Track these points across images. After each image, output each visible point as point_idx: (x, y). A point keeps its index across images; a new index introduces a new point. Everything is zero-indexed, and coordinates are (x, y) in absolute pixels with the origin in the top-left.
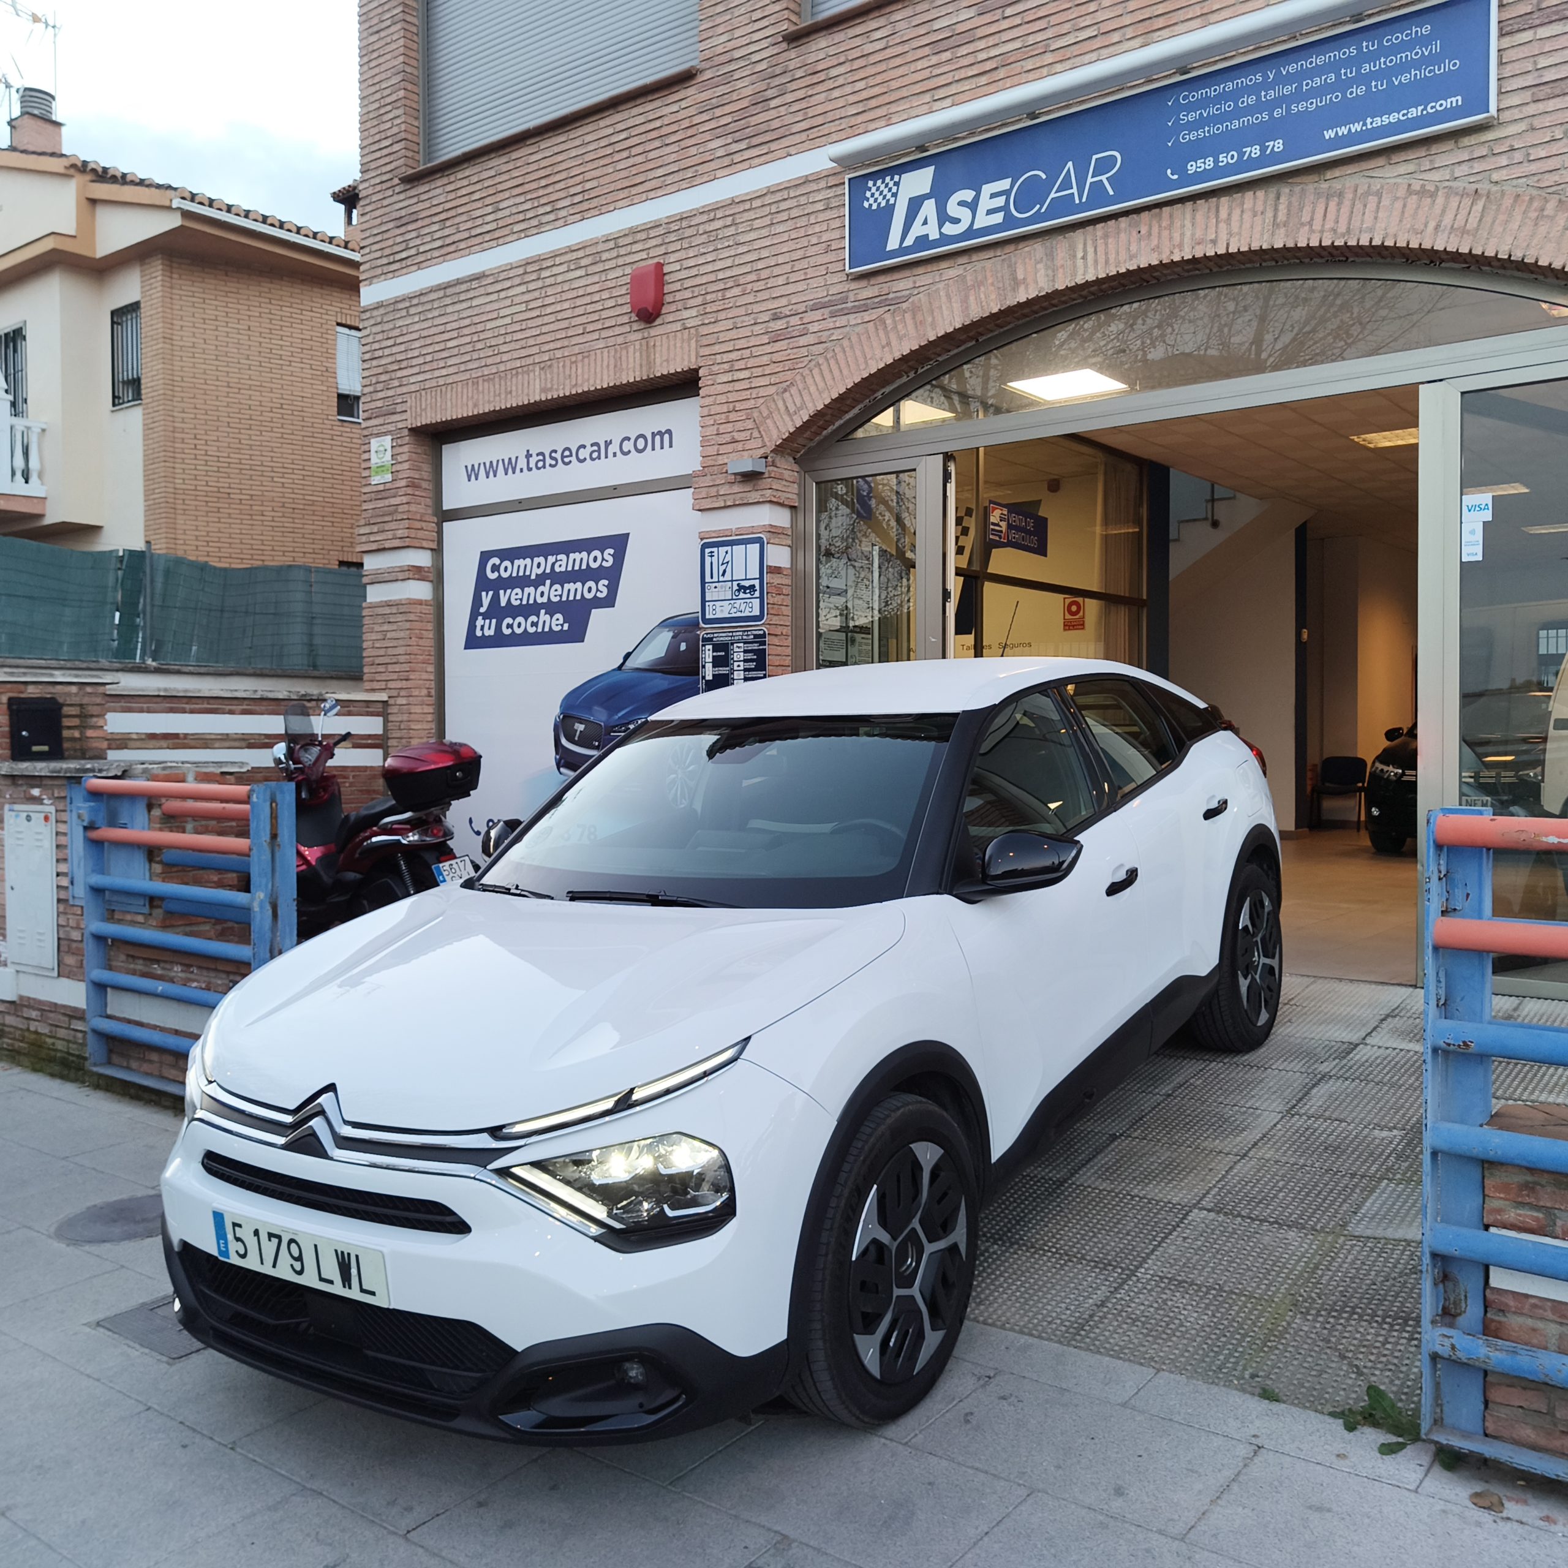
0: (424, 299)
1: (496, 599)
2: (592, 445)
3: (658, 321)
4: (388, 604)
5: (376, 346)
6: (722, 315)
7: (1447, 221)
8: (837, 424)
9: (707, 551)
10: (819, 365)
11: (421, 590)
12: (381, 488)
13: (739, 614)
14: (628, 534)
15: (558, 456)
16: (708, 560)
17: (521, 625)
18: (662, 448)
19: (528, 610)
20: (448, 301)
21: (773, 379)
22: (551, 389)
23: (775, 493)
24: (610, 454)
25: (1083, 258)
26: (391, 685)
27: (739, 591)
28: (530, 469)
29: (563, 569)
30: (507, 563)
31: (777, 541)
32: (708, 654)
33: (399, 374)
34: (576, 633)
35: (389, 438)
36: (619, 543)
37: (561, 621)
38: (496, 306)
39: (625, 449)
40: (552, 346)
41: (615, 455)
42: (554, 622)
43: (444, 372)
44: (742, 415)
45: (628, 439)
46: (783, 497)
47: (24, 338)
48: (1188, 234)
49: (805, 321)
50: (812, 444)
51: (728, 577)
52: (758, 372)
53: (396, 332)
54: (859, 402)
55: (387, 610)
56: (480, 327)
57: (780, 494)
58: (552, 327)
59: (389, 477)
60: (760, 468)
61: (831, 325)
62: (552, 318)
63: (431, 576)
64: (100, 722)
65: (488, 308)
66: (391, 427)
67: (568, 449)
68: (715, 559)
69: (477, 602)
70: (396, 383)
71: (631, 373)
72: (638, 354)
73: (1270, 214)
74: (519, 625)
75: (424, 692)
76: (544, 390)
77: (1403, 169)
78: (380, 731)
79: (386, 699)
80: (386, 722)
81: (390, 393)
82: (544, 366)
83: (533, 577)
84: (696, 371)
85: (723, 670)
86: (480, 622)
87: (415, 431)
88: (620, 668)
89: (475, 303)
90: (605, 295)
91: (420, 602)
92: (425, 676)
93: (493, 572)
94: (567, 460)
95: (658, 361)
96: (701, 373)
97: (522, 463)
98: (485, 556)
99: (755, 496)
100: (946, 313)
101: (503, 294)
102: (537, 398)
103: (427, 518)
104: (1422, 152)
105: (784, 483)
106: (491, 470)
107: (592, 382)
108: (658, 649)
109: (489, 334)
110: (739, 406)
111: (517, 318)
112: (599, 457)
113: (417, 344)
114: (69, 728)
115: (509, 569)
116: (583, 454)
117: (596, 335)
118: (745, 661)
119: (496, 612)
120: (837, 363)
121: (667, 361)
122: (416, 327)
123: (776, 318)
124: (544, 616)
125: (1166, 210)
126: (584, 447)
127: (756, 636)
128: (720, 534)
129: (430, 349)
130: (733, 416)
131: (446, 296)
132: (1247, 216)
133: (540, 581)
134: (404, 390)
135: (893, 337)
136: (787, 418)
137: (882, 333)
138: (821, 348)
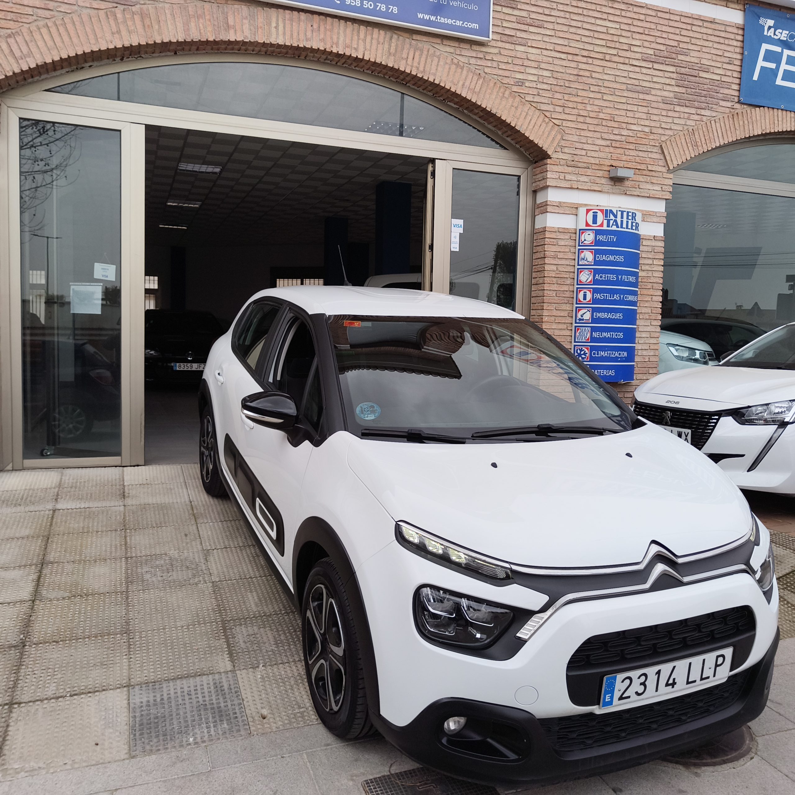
7: (467, 83)
8: (43, 77)
10: (46, 26)
25: (276, 27)
48: (341, 39)
50: (16, 86)
73: (386, 46)
77: (448, 49)
104: (456, 44)
120: (67, 31)
125: (329, 19)
132: (374, 42)
135: (122, 27)
136: (12, 60)
137: (112, 22)
138: (47, 14)
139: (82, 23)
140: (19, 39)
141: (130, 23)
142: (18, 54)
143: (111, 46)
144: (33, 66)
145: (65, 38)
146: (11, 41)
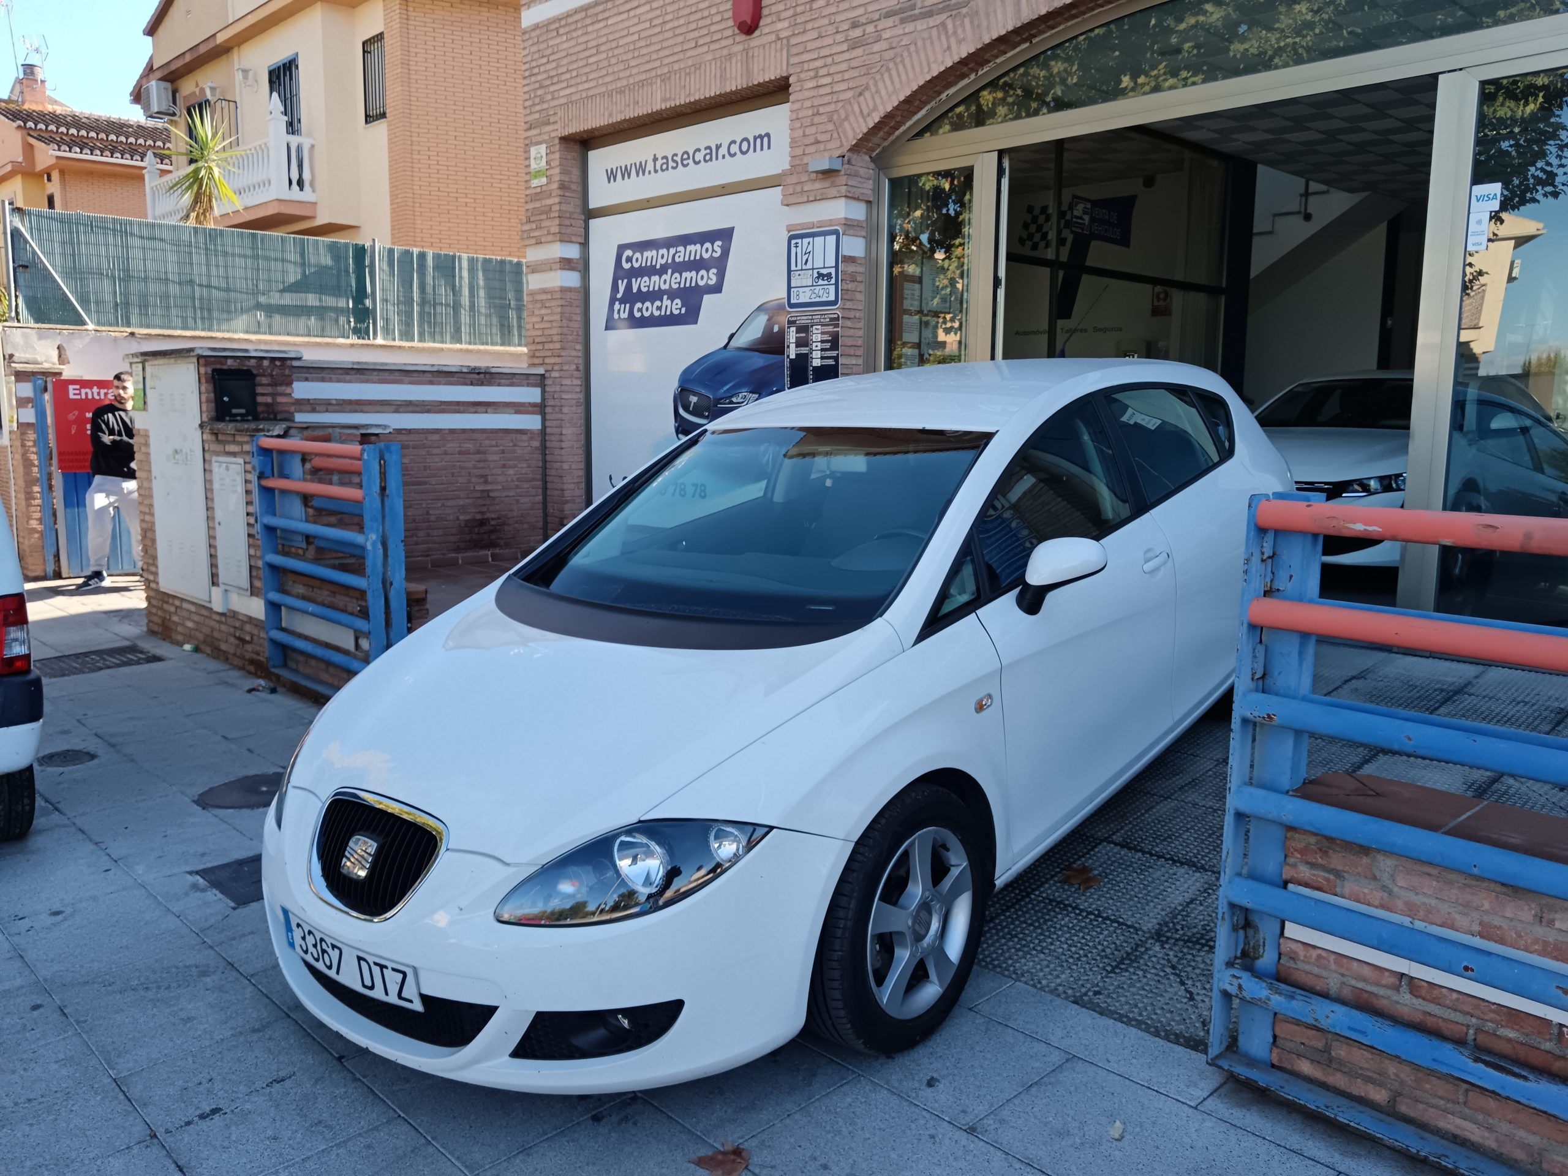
0: (570, 20)
1: (629, 287)
2: (706, 148)
3: (757, 33)
4: (544, 291)
5: (534, 64)
6: (809, 26)
8: (908, 124)
9: (793, 242)
10: (888, 70)
11: (572, 279)
12: (539, 190)
13: (818, 300)
14: (733, 228)
15: (678, 159)
16: (793, 250)
17: (649, 309)
18: (762, 149)
19: (655, 295)
20: (589, 21)
21: (852, 84)
22: (670, 99)
23: (850, 189)
24: (720, 156)
26: (547, 361)
27: (818, 278)
28: (656, 171)
29: (681, 259)
30: (638, 255)
31: (851, 232)
32: (792, 336)
33: (552, 89)
34: (690, 316)
35: (544, 146)
36: (725, 235)
37: (679, 306)
38: (626, 24)
39: (732, 152)
40: (671, 59)
41: (724, 157)
42: (674, 307)
43: (586, 86)
44: (824, 118)
45: (734, 142)
46: (857, 192)
47: (297, 67)
49: (879, 28)
50: (886, 144)
51: (809, 265)
52: (838, 77)
53: (549, 51)
54: (925, 103)
55: (544, 297)
56: (614, 44)
57: (855, 189)
58: (671, 42)
59: (544, 180)
60: (837, 165)
61: (901, 32)
62: (670, 34)
63: (581, 266)
64: (288, 391)
65: (621, 26)
66: (546, 137)
67: (686, 153)
68: (799, 249)
69: (615, 287)
70: (549, 97)
71: (734, 83)
72: (739, 64)
74: (647, 309)
75: (574, 367)
76: (664, 100)
78: (538, 400)
79: (542, 372)
80: (543, 392)
81: (545, 106)
82: (666, 79)
83: (658, 267)
84: (787, 78)
85: (804, 350)
86: (617, 306)
87: (565, 140)
88: (725, 347)
89: (610, 22)
90: (713, 11)
91: (570, 290)
92: (574, 353)
93: (627, 262)
94: (685, 162)
95: (756, 70)
96: (791, 80)
97: (650, 166)
98: (622, 248)
99: (833, 192)
100: (1000, 16)
101: (632, 13)
102: (659, 108)
103: (576, 216)
105: (860, 179)
106: (626, 172)
107: (702, 91)
108: (754, 332)
109: (621, 50)
110: (822, 110)
111: (643, 34)
112: (711, 159)
113: (565, 61)
114: (263, 395)
115: (641, 259)
116: (699, 156)
117: (705, 49)
118: (822, 342)
119: (631, 298)
120: (904, 66)
121: (763, 70)
122: (565, 46)
123: (855, 25)
124: (666, 302)
126: (698, 150)
127: (832, 319)
128: (803, 226)
129: (575, 66)
130: (817, 120)
131: (586, 17)
133: (663, 270)
134: (556, 103)
135: (953, 41)
136: (861, 120)
137: (943, 38)
138: (891, 53)
139: (917, 52)
140: (867, 94)
141: (960, 31)
142: (865, 111)
143: (942, 69)
144: (877, 120)
145: (904, 77)
146: (861, 99)
